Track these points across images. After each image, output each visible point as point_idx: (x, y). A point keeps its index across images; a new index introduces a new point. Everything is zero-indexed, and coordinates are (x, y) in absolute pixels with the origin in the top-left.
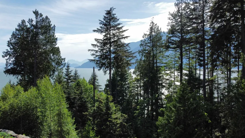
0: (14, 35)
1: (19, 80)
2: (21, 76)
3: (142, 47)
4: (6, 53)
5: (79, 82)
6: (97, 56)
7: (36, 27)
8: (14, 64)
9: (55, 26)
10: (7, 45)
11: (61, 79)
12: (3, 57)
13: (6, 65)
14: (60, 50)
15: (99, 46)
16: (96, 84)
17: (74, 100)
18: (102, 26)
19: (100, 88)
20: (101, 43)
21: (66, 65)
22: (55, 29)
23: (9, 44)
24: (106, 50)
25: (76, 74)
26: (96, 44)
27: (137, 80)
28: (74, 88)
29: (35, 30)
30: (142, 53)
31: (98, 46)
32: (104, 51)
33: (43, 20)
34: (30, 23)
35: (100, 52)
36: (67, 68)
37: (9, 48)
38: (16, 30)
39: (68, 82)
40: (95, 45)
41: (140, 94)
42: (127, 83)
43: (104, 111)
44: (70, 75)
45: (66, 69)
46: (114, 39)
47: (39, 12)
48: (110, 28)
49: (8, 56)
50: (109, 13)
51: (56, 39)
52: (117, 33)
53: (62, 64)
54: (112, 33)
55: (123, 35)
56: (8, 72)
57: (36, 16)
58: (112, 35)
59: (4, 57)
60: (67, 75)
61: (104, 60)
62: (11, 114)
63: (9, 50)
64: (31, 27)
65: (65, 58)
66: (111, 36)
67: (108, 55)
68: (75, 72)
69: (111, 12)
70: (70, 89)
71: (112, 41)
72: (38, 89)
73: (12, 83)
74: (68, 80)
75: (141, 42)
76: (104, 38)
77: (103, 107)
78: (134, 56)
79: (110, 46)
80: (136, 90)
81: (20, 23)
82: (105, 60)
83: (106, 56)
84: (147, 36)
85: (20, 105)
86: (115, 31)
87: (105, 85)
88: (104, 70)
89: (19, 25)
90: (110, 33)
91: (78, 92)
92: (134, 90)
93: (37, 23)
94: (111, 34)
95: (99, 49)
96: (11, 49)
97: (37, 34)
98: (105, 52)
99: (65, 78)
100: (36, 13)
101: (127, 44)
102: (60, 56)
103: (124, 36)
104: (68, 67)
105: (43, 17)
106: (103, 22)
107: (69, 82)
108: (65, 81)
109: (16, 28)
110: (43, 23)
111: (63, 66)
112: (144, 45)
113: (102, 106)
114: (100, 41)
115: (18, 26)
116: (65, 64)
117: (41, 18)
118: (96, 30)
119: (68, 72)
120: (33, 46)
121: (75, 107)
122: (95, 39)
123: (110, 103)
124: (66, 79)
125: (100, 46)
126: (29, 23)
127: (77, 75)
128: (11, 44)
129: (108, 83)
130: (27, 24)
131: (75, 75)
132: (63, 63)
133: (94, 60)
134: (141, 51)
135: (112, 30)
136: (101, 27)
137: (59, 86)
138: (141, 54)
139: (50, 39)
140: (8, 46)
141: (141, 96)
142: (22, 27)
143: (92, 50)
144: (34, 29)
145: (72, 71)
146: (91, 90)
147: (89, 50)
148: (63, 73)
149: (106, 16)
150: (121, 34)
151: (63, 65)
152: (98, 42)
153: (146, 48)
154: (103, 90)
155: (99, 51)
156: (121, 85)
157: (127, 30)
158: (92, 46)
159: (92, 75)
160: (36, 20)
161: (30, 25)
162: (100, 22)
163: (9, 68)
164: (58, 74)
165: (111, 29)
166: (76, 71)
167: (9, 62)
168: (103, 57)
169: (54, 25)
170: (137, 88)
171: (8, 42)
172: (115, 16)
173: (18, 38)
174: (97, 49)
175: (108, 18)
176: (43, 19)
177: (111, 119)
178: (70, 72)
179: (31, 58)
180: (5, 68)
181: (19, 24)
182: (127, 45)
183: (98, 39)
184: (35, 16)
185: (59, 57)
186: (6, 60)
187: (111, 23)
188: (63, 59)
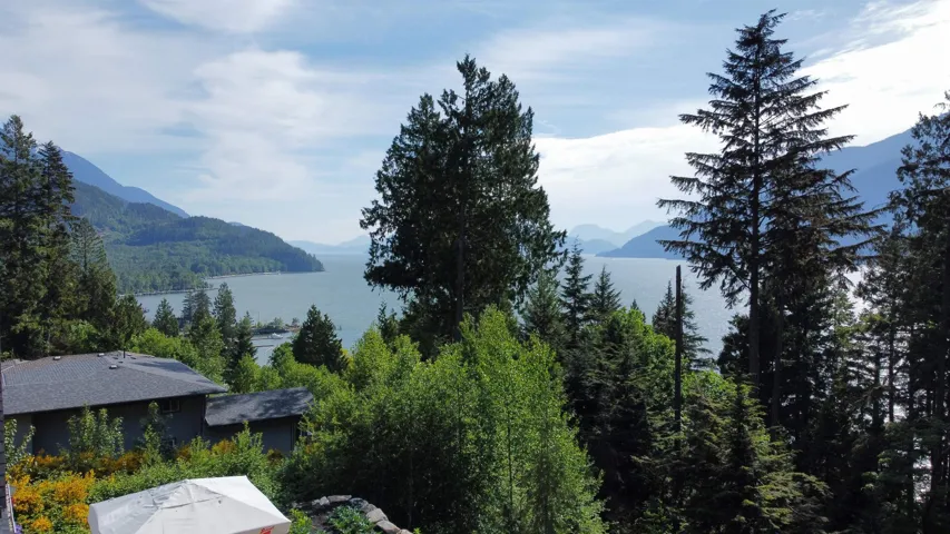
0: (396, 152)
1: (411, 305)
2: (416, 291)
3: (908, 179)
4: (374, 211)
5: (618, 323)
6: (694, 226)
7: (465, 119)
8: (397, 251)
9: (533, 110)
10: (375, 184)
11: (550, 311)
12: (363, 225)
13: (372, 253)
14: (550, 201)
15: (703, 185)
16: (685, 330)
17: (597, 396)
18: (720, 99)
19: (703, 350)
20: (716, 172)
21: (570, 255)
22: (530, 124)
23: (382, 181)
24: (738, 202)
25: (603, 287)
26: (692, 177)
27: (880, 328)
28: (599, 347)
29: (462, 132)
30: (910, 206)
31: (700, 186)
32: (729, 206)
33: (491, 94)
34: (445, 108)
35: (710, 208)
36: (571, 266)
37: (381, 194)
38: (404, 130)
39: (575, 322)
40: (690, 181)
41: (892, 389)
42: (824, 333)
43: (724, 460)
44: (583, 292)
45: (568, 269)
46: (775, 154)
47: (479, 65)
48: (759, 103)
49: (378, 222)
50: (753, 39)
51: (536, 158)
52: (789, 124)
53: (556, 255)
54: (770, 126)
55: (821, 132)
56: (376, 276)
57: (467, 81)
58: (766, 136)
59: (366, 227)
60: (571, 293)
61: (728, 243)
62: (378, 440)
63: (381, 203)
64: (450, 120)
65: (565, 232)
66: (761, 141)
67: (747, 223)
68: (602, 278)
69: (765, 34)
70: (583, 350)
71: (768, 162)
72: (469, 356)
73: (388, 315)
74: (574, 310)
75: (906, 158)
76: (728, 150)
77: (718, 444)
78: (870, 225)
79: (758, 183)
80: (870, 370)
81: (417, 108)
82: (733, 244)
83: (736, 225)
84: (934, 127)
85: (407, 409)
86: (783, 116)
87: (726, 339)
88: (727, 286)
89: (414, 114)
90: (758, 125)
91: (613, 367)
92: (860, 367)
93: (469, 105)
94: (764, 129)
95: (705, 199)
96: (386, 198)
97: (468, 144)
98: (733, 211)
99: (565, 304)
100: (467, 68)
101: (838, 174)
102: (547, 223)
103: (822, 138)
104: (576, 260)
105: (489, 80)
106: (727, 81)
107: (580, 320)
108: (565, 316)
109: (402, 126)
110: (488, 104)
111: (557, 263)
112: (922, 168)
113: (714, 438)
114: (710, 164)
115: (409, 118)
116: (566, 252)
117: (484, 86)
118: (695, 118)
119: (576, 281)
120: (455, 190)
121: (601, 424)
122: (689, 155)
123: (749, 433)
124: (569, 306)
125: (709, 186)
126: (443, 106)
127: (609, 290)
128: (387, 179)
129: (735, 330)
130: (438, 109)
131: (600, 292)
132: (558, 249)
133: (683, 245)
134: (903, 196)
135: (768, 110)
136: (716, 105)
137: (542, 350)
138: (905, 209)
139: (515, 163)
140: (380, 189)
141: (895, 399)
142: (422, 123)
143: (675, 202)
144: (460, 127)
145: (590, 277)
146: (662, 358)
147: (662, 203)
148: (557, 285)
149: (740, 53)
150: (809, 129)
151: (559, 257)
152: (704, 169)
153: (928, 181)
154: (716, 358)
155: (706, 204)
156: (798, 343)
157: (838, 109)
158: (673, 185)
159: (669, 296)
160: (467, 94)
161: (447, 113)
162: (715, 82)
163: (380, 263)
164: (540, 290)
165: (761, 109)
166: (604, 277)
167: (381, 243)
168: (723, 229)
169: (530, 110)
170: (876, 360)
171: (379, 173)
172: (783, 50)
173: (410, 158)
174: (695, 196)
175: (747, 60)
176: (489, 88)
177: (754, 501)
178: (584, 279)
179: (449, 233)
180: (368, 265)
181: (413, 109)
182: (839, 179)
183: (700, 156)
184: (464, 80)
185: (545, 227)
186: (372, 235)
187: (762, 83)
188: (558, 235)
